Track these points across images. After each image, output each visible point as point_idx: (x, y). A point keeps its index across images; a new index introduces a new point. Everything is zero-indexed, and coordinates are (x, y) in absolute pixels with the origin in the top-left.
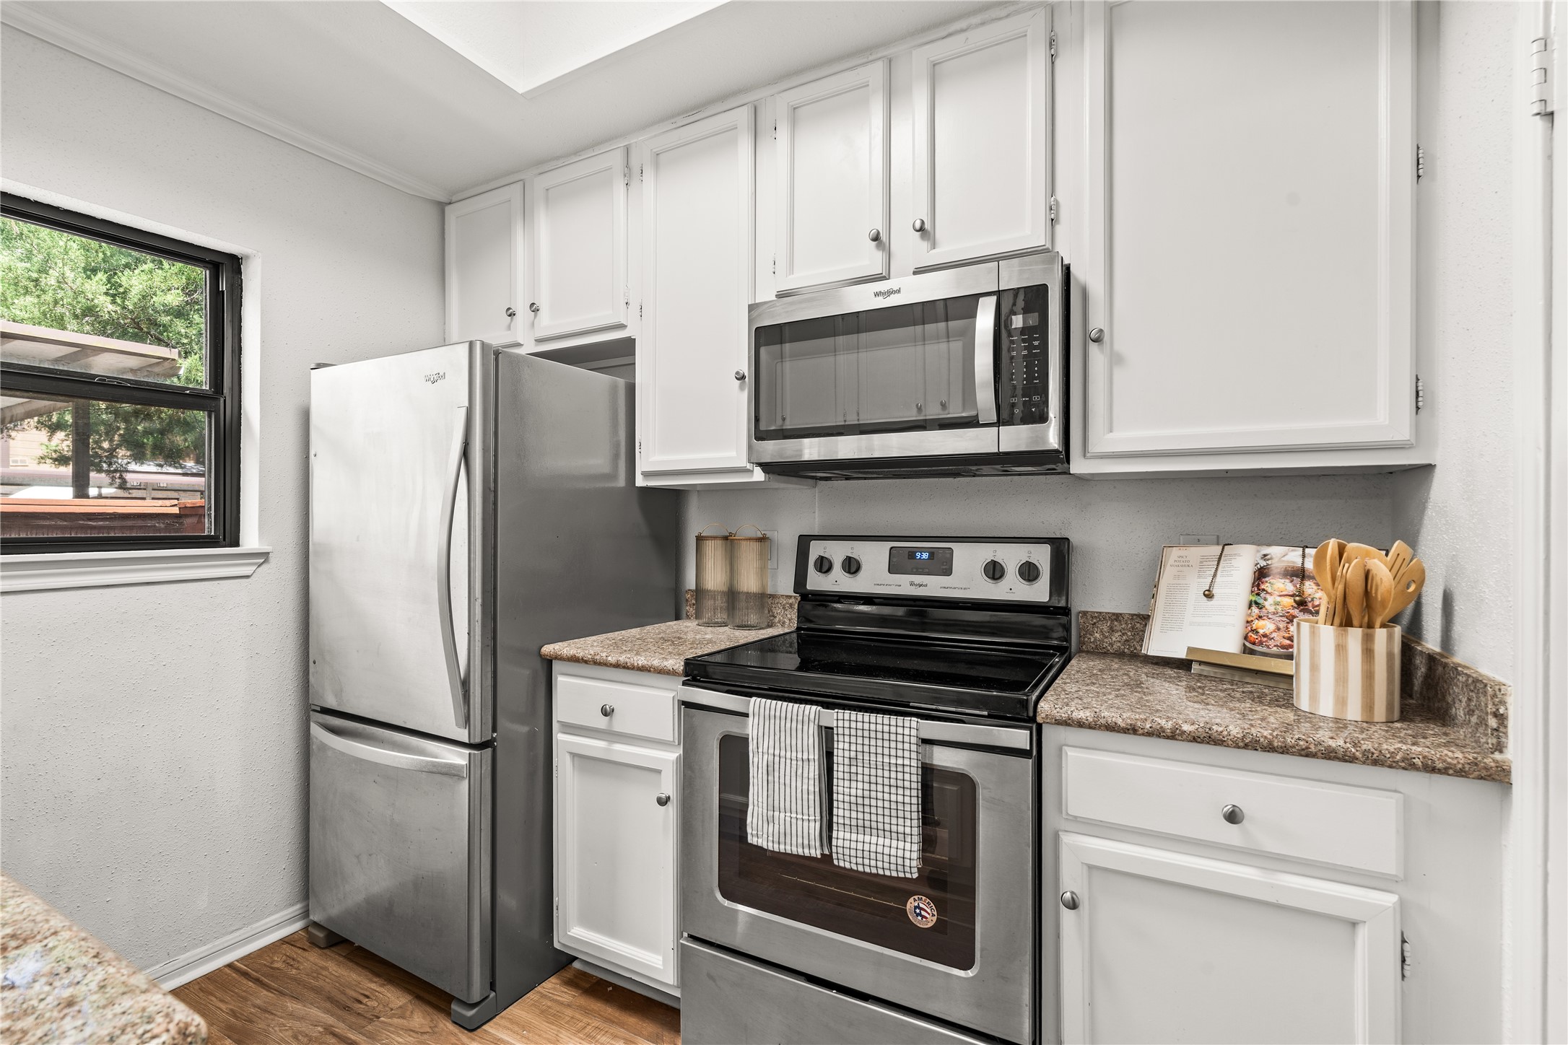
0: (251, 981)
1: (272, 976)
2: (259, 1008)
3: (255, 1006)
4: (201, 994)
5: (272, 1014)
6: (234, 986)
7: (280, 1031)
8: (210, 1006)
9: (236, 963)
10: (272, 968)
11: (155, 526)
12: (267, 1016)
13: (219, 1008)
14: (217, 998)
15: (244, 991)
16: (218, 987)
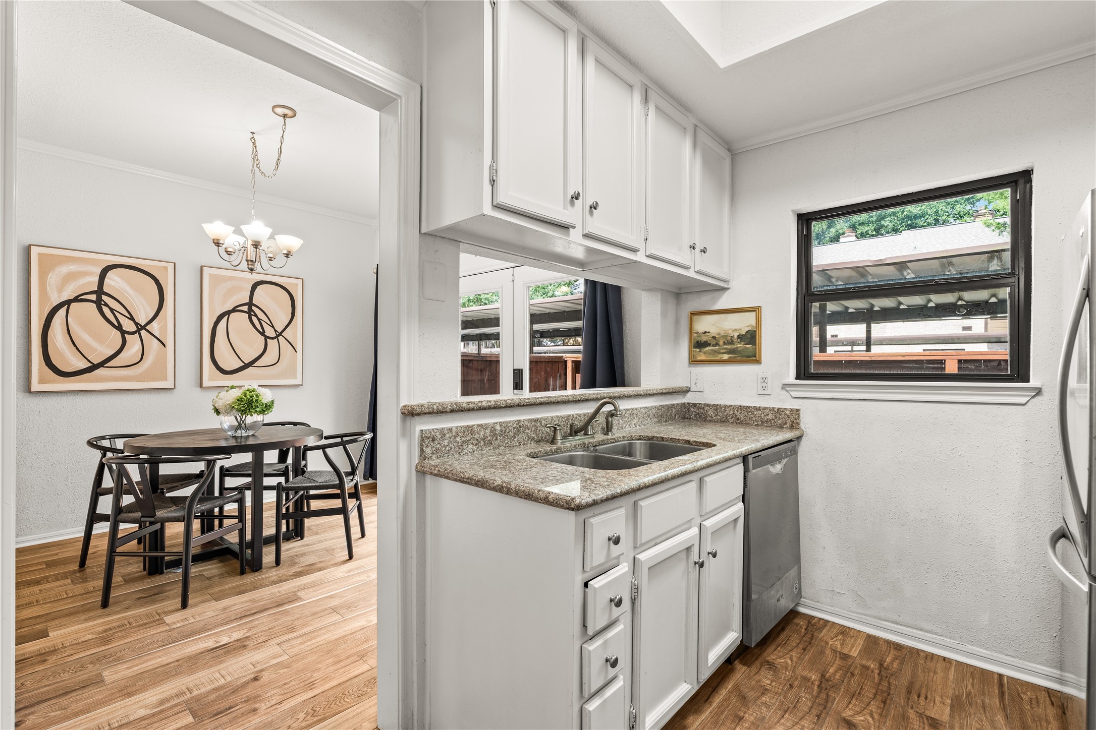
0: (999, 690)
1: (1013, 698)
2: (983, 704)
3: (983, 701)
4: (969, 674)
5: (985, 712)
6: (988, 685)
7: (976, 721)
8: (965, 682)
9: (1005, 677)
10: (1019, 695)
11: (968, 367)
12: (981, 710)
13: (967, 686)
14: (973, 681)
15: (989, 691)
16: (981, 679)
